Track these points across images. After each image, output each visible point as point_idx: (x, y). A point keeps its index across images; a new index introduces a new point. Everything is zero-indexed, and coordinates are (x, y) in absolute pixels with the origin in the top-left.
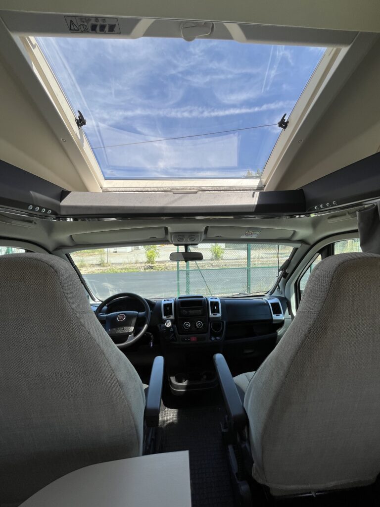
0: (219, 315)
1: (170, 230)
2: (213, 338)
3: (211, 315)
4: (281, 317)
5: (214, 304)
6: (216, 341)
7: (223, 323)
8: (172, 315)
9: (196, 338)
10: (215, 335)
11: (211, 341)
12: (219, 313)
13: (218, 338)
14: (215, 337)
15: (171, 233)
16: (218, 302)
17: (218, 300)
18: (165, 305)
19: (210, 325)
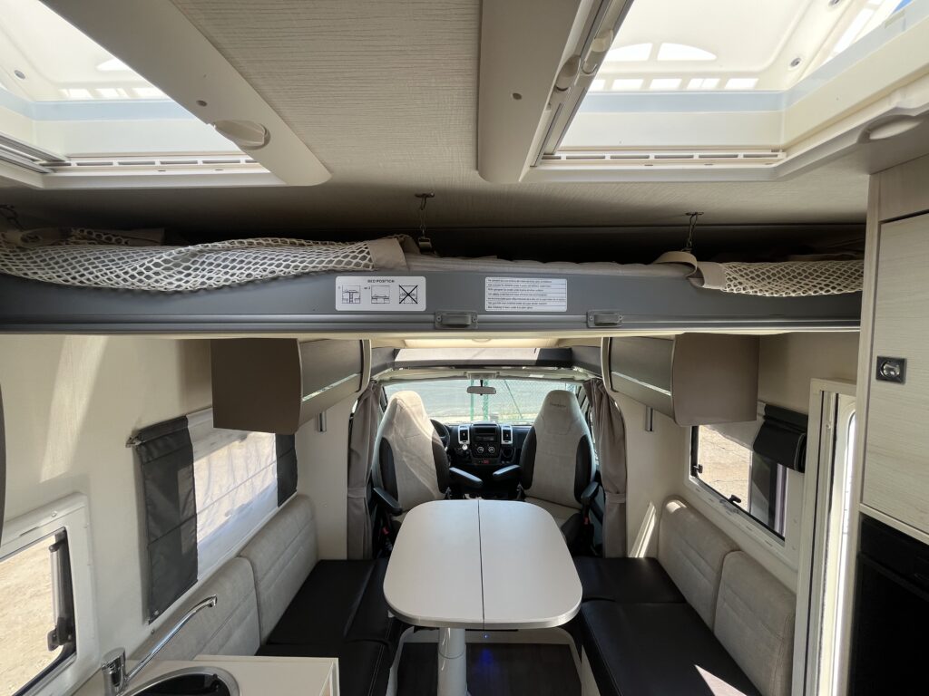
1: (468, 373)
2: (504, 462)
3: (503, 442)
5: (507, 432)
7: (513, 449)
8: (468, 440)
9: (488, 461)
10: (506, 460)
11: (501, 464)
12: (510, 440)
13: (508, 462)
16: (509, 431)
17: (511, 429)
18: (461, 431)
19: (502, 451)
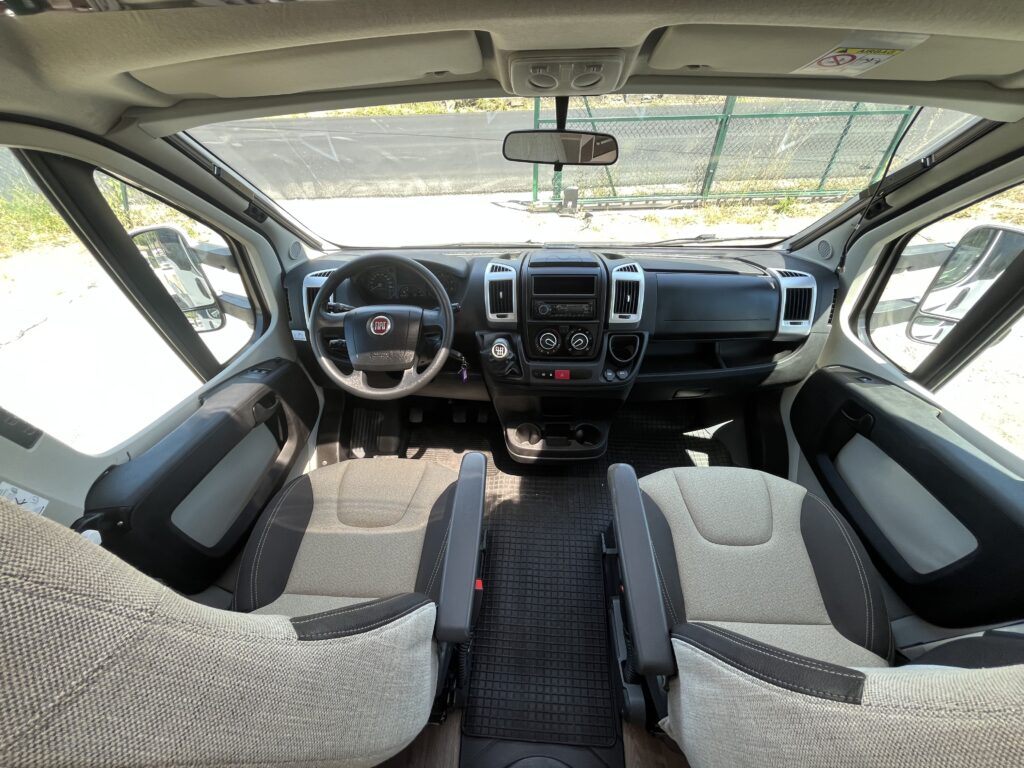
0: (635, 318)
1: (500, 42)
2: (610, 374)
3: (614, 318)
4: (803, 328)
5: (626, 289)
6: (616, 381)
7: (642, 337)
8: (511, 311)
9: (568, 372)
10: (617, 367)
11: (603, 381)
12: (635, 312)
13: (623, 374)
14: (615, 371)
15: (506, 55)
16: (636, 284)
17: (639, 276)
18: (493, 284)
19: (607, 343)
